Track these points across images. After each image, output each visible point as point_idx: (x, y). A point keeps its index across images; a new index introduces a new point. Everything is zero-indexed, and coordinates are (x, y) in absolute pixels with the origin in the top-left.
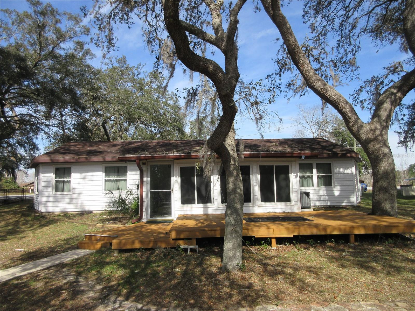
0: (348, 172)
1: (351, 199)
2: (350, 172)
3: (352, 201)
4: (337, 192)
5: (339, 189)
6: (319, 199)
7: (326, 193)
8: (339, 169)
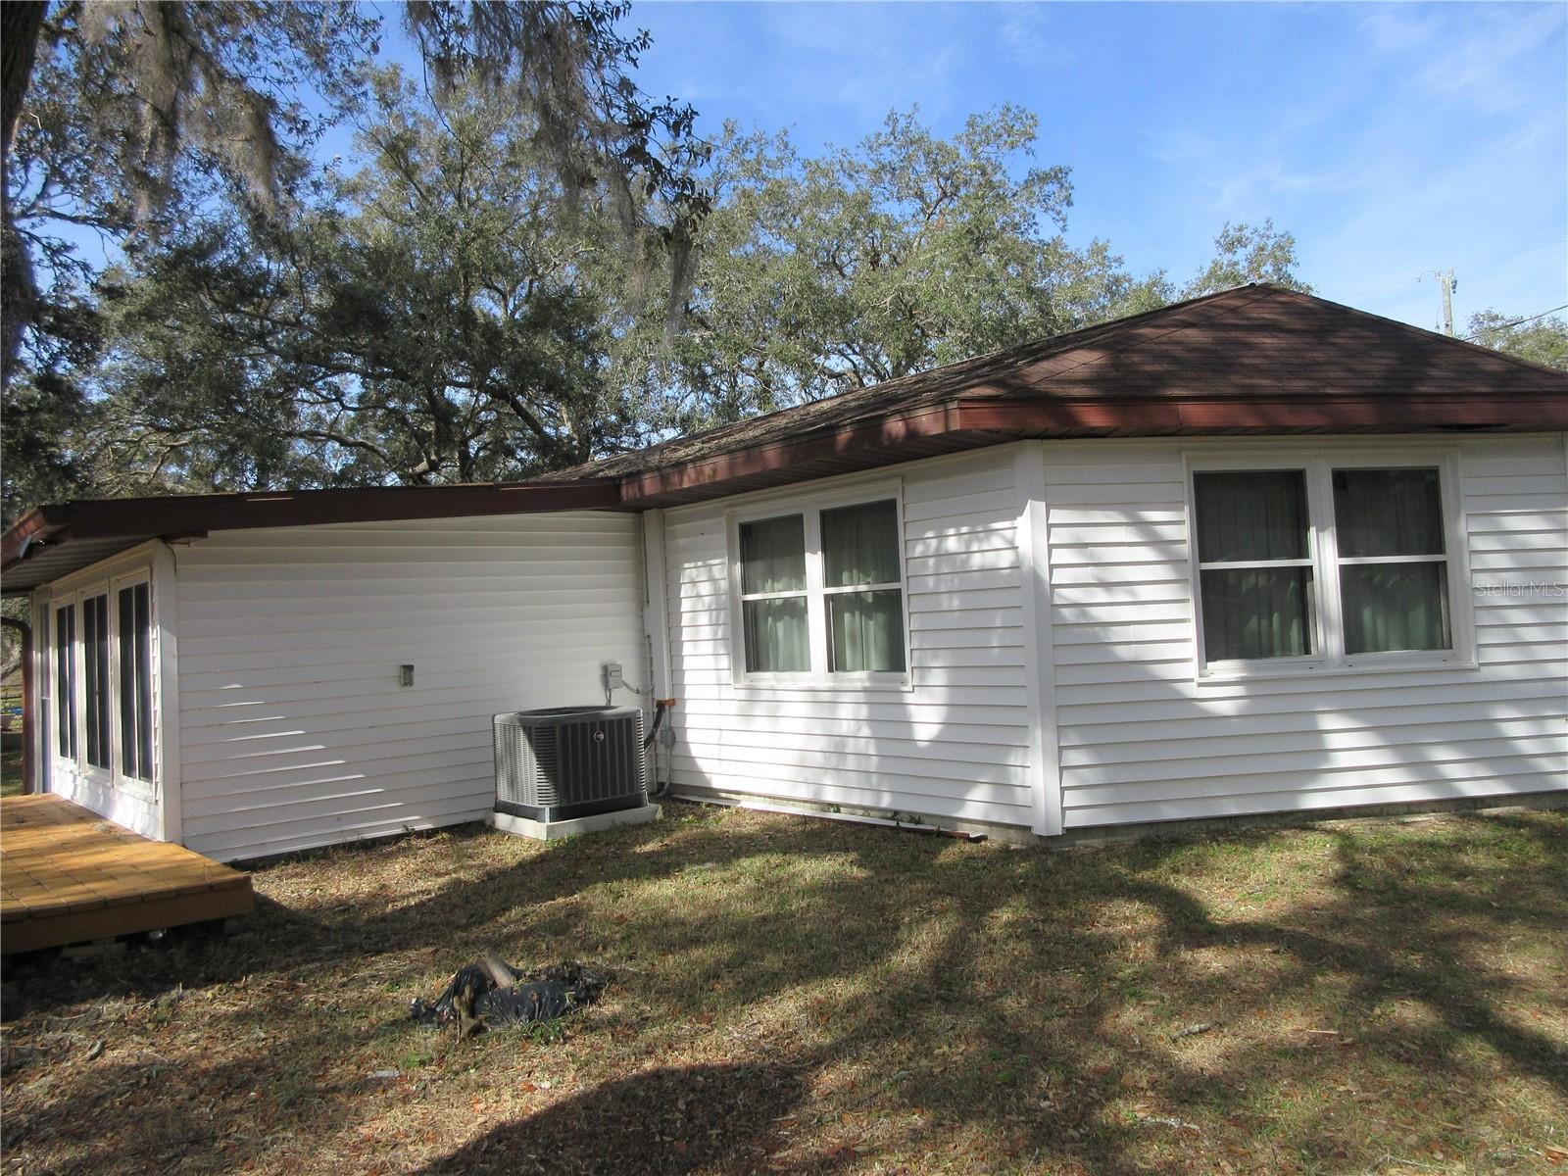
0: (990, 559)
1: (1018, 777)
2: (1005, 559)
3: (1020, 796)
4: (926, 717)
5: (941, 695)
6: (834, 761)
7: (870, 721)
8: (942, 537)
